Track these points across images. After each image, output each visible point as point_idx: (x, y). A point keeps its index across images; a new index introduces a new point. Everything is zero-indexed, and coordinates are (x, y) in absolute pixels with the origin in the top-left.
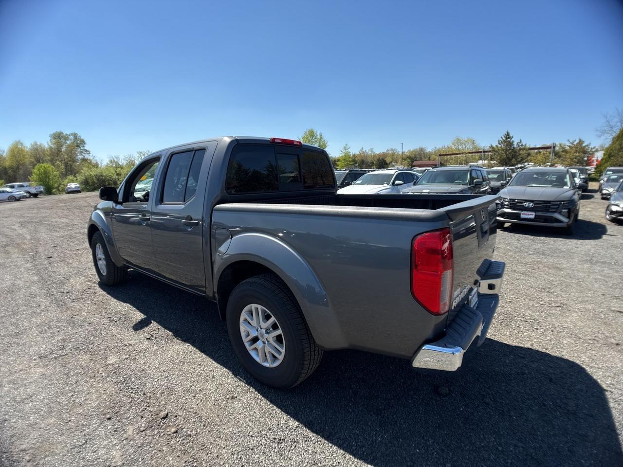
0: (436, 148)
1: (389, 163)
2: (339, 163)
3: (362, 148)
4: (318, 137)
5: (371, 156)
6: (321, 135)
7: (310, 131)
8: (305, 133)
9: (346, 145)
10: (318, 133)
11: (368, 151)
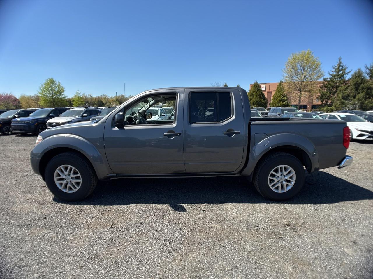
0: (130, 96)
1: (105, 104)
2: (73, 103)
3: (84, 93)
4: (57, 84)
5: (90, 99)
6: (59, 83)
7: (50, 80)
8: (47, 81)
9: (78, 91)
10: (57, 81)
11: (88, 95)
